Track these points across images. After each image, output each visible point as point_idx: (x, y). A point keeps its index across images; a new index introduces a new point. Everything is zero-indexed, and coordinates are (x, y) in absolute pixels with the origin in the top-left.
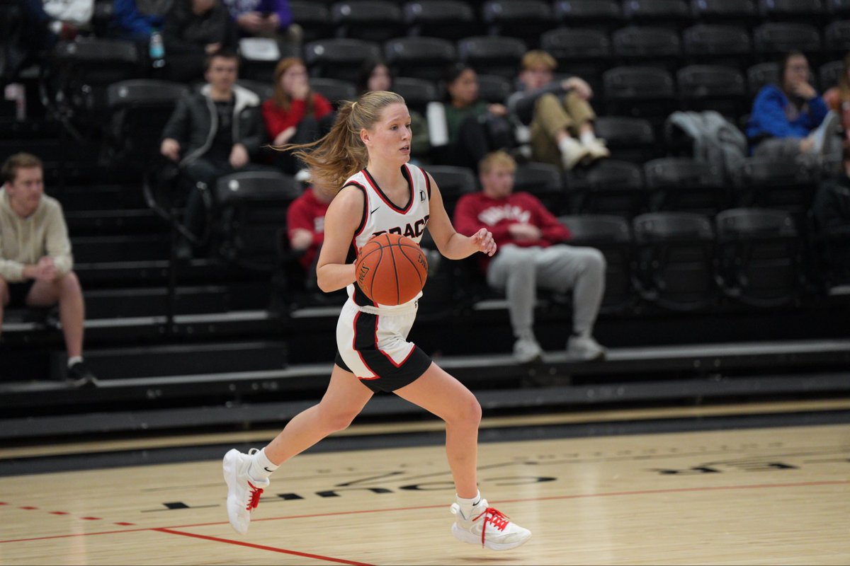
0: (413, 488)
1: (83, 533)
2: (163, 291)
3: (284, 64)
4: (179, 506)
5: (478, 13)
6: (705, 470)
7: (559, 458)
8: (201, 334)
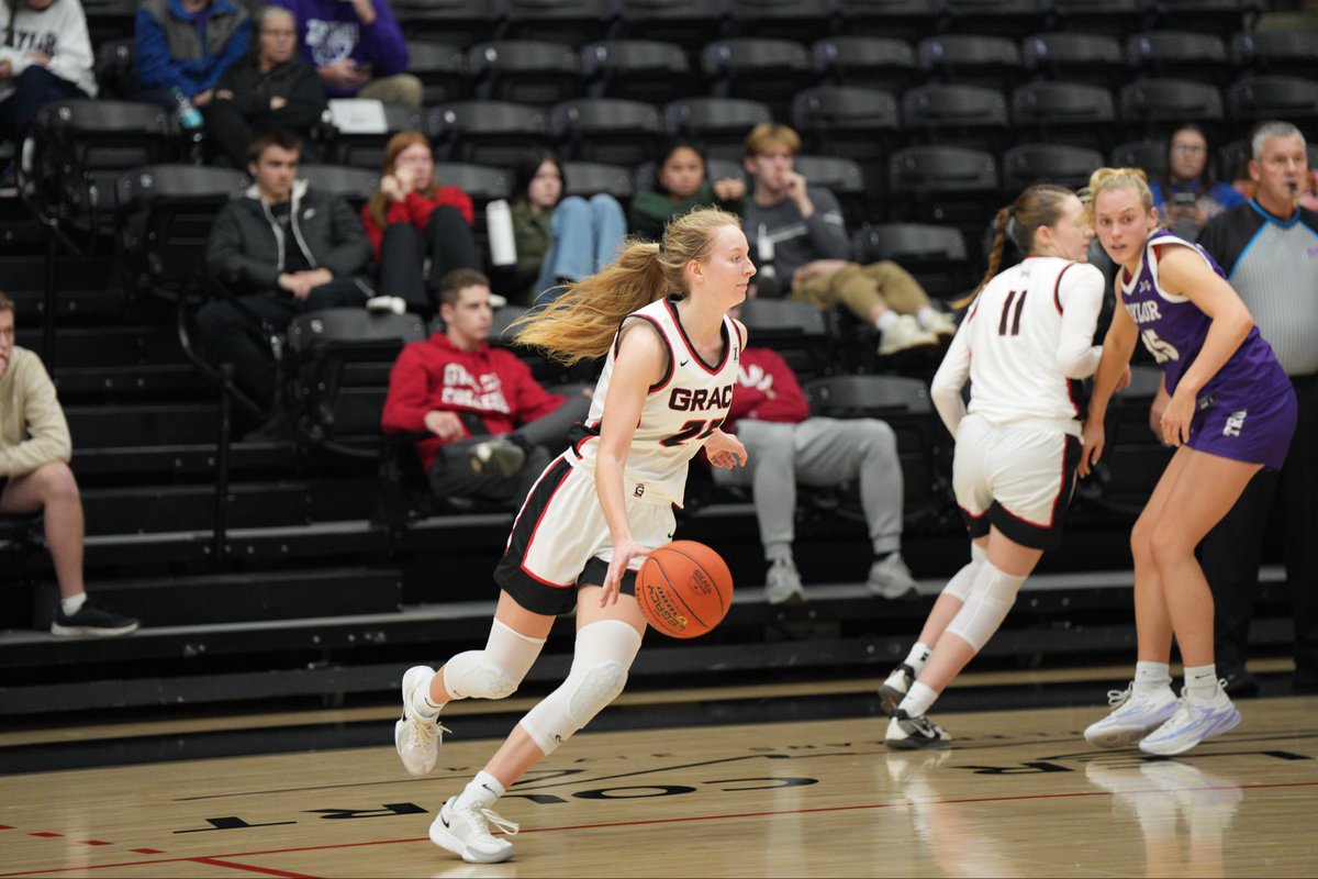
0: (597, 794)
1: (85, 865)
2: (210, 490)
3: (397, 140)
4: (233, 823)
5: (695, 61)
6: (1045, 767)
7: (821, 749)
8: (269, 557)
